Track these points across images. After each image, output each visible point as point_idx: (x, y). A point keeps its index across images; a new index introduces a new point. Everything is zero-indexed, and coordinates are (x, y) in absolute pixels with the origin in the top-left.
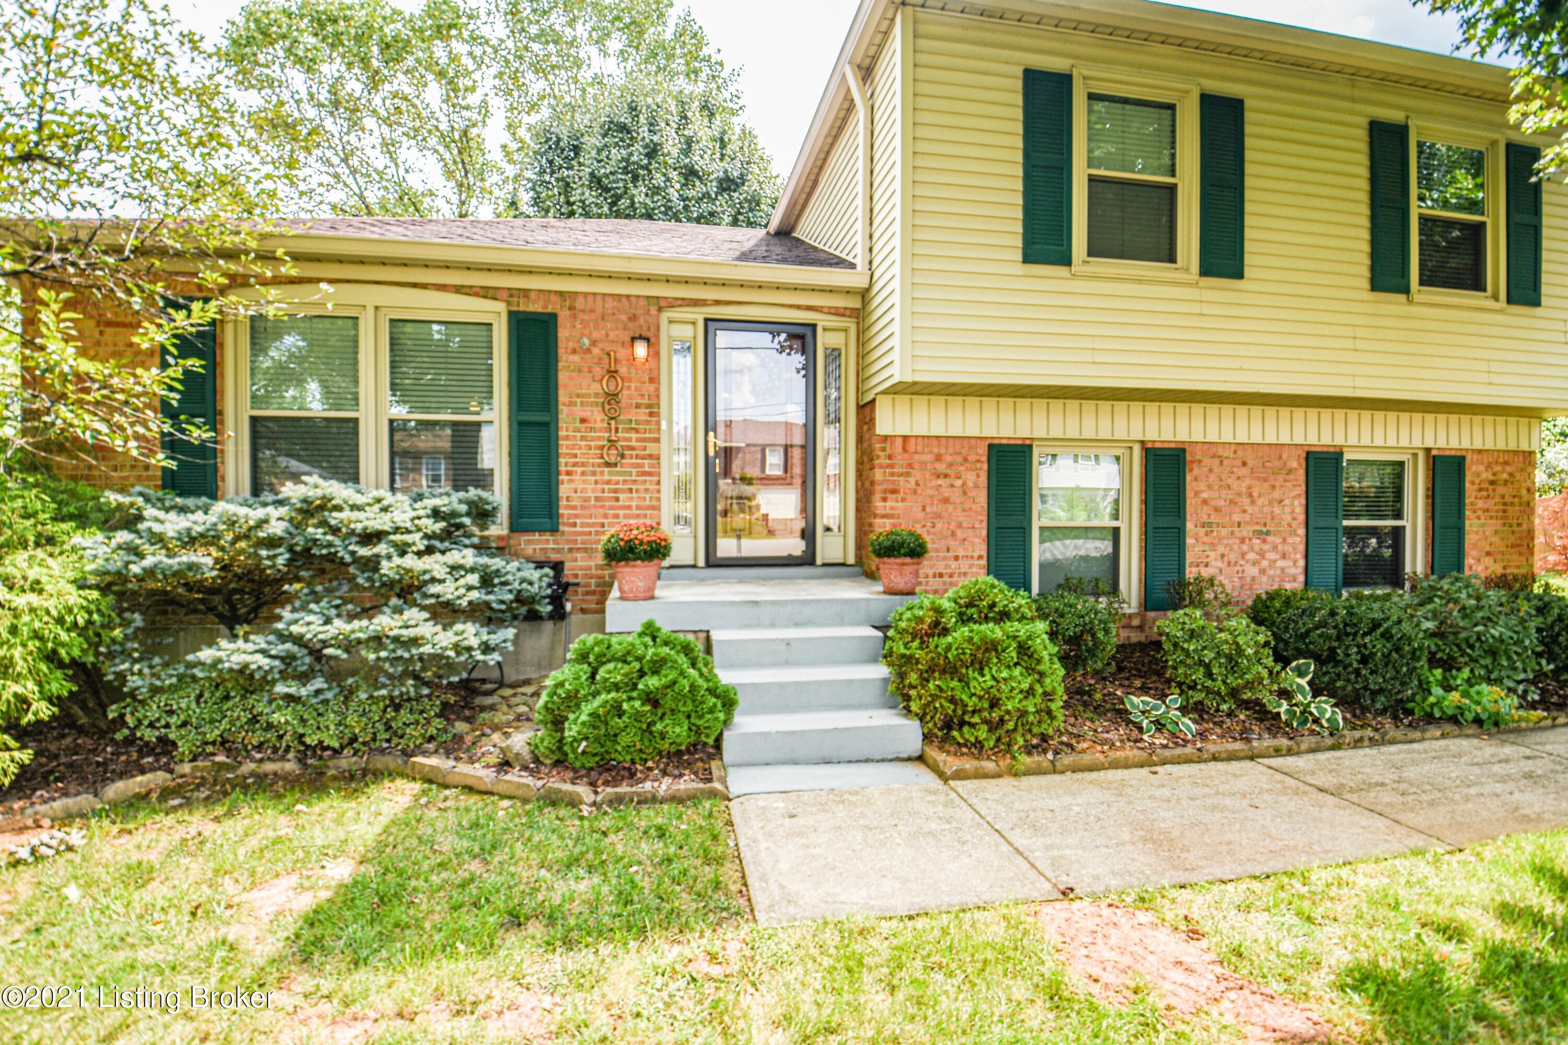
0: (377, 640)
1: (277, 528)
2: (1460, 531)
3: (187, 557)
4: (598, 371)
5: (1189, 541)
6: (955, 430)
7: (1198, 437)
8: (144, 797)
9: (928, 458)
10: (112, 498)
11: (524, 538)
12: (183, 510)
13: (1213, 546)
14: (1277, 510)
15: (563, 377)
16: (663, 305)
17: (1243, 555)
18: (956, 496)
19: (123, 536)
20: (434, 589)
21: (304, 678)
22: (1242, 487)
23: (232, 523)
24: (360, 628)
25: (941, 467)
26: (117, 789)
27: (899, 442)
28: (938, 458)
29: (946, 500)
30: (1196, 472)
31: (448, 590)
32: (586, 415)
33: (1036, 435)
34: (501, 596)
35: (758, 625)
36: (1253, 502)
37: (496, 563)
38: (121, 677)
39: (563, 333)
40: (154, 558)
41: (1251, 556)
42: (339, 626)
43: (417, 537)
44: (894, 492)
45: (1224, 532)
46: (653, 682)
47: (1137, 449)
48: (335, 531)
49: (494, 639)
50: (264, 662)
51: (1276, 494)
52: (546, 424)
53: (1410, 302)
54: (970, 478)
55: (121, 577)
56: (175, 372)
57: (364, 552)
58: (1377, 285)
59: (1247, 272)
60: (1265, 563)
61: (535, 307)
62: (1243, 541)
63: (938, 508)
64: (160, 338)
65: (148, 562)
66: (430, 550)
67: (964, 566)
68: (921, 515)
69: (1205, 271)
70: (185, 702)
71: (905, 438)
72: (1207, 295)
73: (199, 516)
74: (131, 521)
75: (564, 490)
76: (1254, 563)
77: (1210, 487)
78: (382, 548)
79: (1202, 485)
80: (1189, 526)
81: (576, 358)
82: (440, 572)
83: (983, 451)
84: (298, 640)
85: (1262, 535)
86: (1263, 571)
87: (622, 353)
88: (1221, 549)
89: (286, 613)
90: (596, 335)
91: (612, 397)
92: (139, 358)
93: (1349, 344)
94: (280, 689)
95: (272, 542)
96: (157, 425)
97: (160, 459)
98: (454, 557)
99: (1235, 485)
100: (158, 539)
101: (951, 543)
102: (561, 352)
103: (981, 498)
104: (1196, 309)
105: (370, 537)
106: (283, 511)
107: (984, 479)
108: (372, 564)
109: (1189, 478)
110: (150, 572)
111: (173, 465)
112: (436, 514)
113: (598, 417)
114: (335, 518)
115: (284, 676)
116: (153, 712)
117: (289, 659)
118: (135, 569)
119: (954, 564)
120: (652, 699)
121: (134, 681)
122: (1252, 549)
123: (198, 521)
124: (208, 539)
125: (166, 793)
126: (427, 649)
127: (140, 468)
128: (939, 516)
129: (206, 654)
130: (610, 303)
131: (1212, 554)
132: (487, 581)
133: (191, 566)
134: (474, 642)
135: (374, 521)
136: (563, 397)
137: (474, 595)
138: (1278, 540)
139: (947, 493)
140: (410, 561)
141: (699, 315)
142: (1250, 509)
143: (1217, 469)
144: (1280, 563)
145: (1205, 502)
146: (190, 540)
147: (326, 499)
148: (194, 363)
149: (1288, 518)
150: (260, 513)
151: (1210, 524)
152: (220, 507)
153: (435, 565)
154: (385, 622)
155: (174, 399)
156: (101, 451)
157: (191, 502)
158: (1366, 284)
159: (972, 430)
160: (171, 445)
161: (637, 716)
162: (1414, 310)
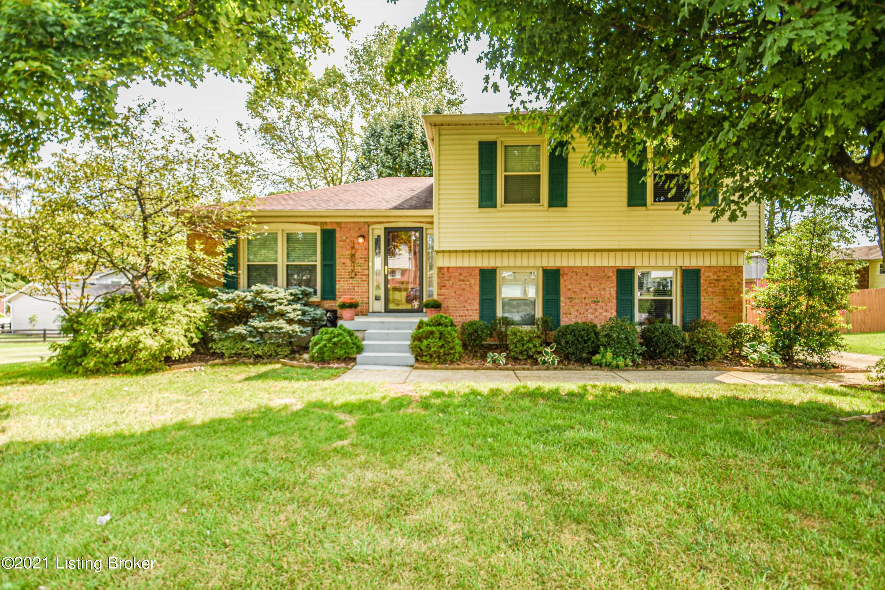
0: (272, 328)
1: (249, 298)
2: (698, 302)
3: (228, 305)
4: (349, 247)
5: (562, 304)
6: (466, 264)
7: (565, 264)
8: (217, 364)
9: (456, 274)
10: (211, 290)
11: (325, 302)
12: (228, 293)
13: (573, 307)
14: (603, 293)
15: (337, 249)
16: (369, 224)
17: (587, 310)
18: (467, 288)
19: (213, 300)
20: (288, 315)
21: (255, 337)
22: (587, 283)
23: (238, 297)
24: (268, 324)
25: (461, 278)
26: (211, 362)
27: (446, 270)
28: (461, 274)
29: (464, 289)
30: (565, 278)
31: (292, 315)
32: (345, 261)
33: (497, 265)
34: (307, 318)
35: (384, 329)
36: (591, 290)
37: (306, 308)
38: (212, 335)
39: (338, 235)
40: (220, 305)
41: (591, 311)
42: (263, 324)
43: (285, 301)
44: (444, 286)
45: (578, 301)
46: (335, 340)
47: (541, 271)
48: (264, 299)
49: (304, 330)
50: (245, 332)
51: (602, 286)
52: (332, 265)
53: (647, 210)
54: (473, 281)
55: (213, 309)
56: (226, 257)
57: (270, 304)
58: (630, 204)
59: (569, 204)
60: (597, 314)
61: (329, 227)
62: (587, 305)
63: (460, 292)
64: (222, 249)
65: (219, 306)
66: (289, 304)
67: (470, 313)
68: (454, 294)
69: (551, 205)
70: (227, 343)
71: (448, 268)
72: (551, 214)
73: (231, 295)
74: (215, 296)
75: (338, 286)
76: (592, 314)
77: (571, 284)
78: (275, 304)
79: (568, 283)
80: (562, 299)
81: (341, 243)
82: (290, 310)
83: (477, 272)
84: (253, 327)
85: (596, 302)
86: (597, 317)
87: (356, 241)
88: (577, 308)
89: (251, 320)
90: (348, 235)
91: (353, 256)
92: (218, 254)
93: (617, 228)
94: (249, 339)
95: (248, 302)
96: (222, 271)
97: (223, 280)
98: (294, 306)
99: (583, 283)
100: (221, 301)
101: (466, 305)
102: (337, 242)
103: (477, 289)
104: (547, 219)
105: (273, 300)
106: (252, 293)
107: (478, 282)
108: (272, 308)
109: (562, 280)
110: (219, 309)
111: (225, 281)
112: (291, 294)
113: (348, 262)
114: (264, 295)
115: (250, 336)
116: (219, 346)
117: (251, 332)
118: (216, 308)
119: (466, 312)
120: (335, 344)
121: (215, 336)
122: (591, 308)
123: (231, 296)
124: (233, 300)
125: (222, 364)
126: (284, 330)
127: (218, 283)
128: (461, 295)
129: (231, 330)
130: (352, 225)
131: (573, 310)
132: (304, 313)
133: (229, 308)
134: (298, 330)
135: (273, 296)
136: (337, 255)
137: (299, 317)
138: (603, 305)
139: (464, 286)
140: (282, 307)
141: (382, 226)
142: (590, 292)
143: (574, 276)
144: (604, 314)
145: (569, 289)
146: (228, 301)
147: (262, 290)
148: (230, 255)
149: (608, 296)
150: (245, 294)
151: (571, 298)
152: (237, 292)
153: (289, 308)
154: (274, 323)
155: (226, 264)
156: (208, 278)
157: (230, 291)
158: (626, 204)
159: (473, 264)
160: (225, 276)
161: (330, 348)
162: (650, 212)
